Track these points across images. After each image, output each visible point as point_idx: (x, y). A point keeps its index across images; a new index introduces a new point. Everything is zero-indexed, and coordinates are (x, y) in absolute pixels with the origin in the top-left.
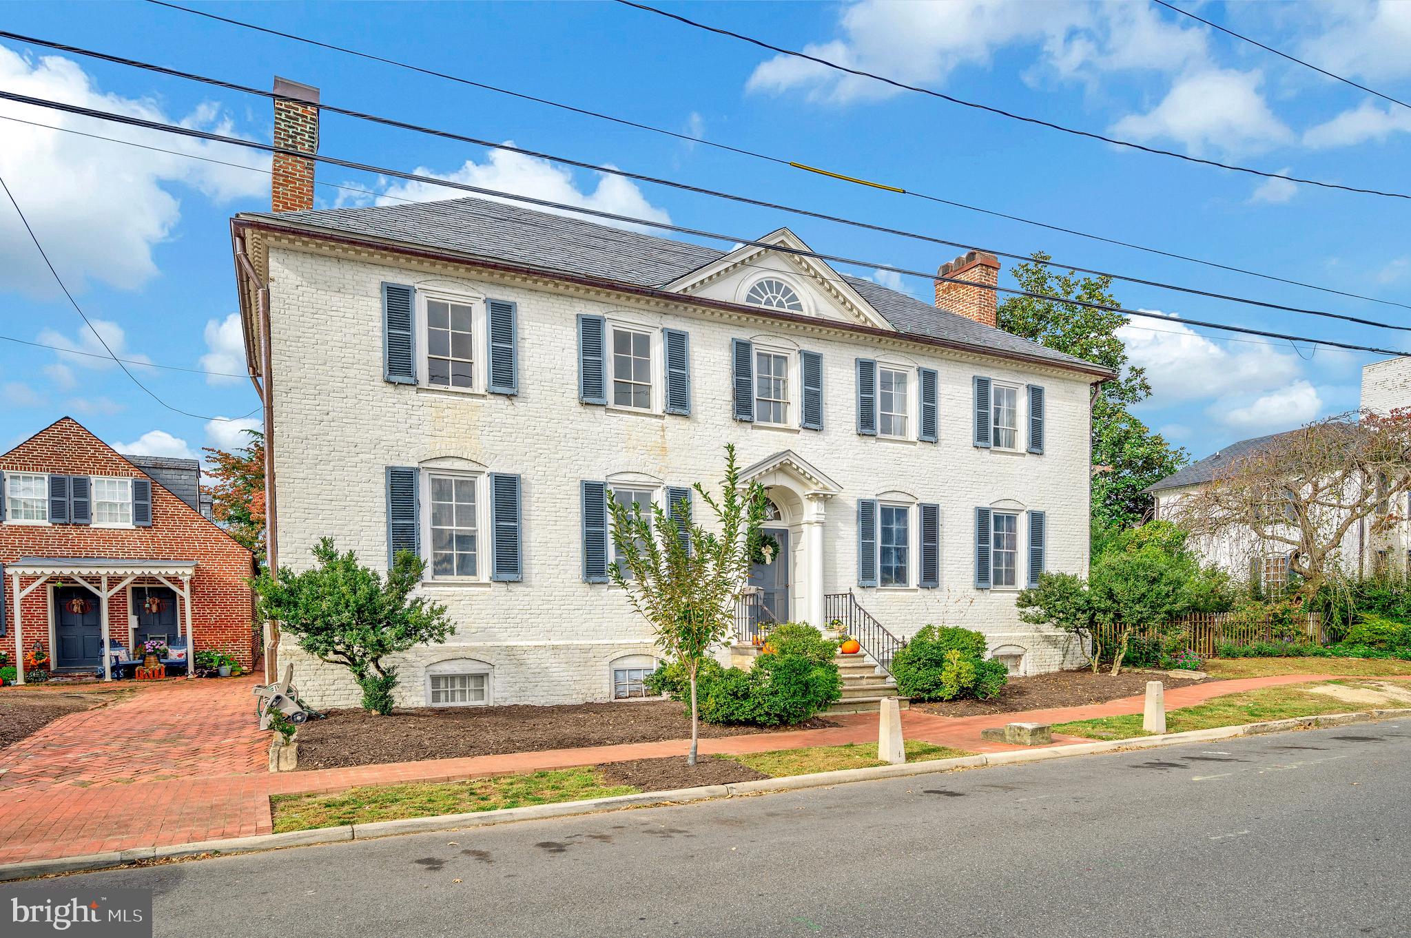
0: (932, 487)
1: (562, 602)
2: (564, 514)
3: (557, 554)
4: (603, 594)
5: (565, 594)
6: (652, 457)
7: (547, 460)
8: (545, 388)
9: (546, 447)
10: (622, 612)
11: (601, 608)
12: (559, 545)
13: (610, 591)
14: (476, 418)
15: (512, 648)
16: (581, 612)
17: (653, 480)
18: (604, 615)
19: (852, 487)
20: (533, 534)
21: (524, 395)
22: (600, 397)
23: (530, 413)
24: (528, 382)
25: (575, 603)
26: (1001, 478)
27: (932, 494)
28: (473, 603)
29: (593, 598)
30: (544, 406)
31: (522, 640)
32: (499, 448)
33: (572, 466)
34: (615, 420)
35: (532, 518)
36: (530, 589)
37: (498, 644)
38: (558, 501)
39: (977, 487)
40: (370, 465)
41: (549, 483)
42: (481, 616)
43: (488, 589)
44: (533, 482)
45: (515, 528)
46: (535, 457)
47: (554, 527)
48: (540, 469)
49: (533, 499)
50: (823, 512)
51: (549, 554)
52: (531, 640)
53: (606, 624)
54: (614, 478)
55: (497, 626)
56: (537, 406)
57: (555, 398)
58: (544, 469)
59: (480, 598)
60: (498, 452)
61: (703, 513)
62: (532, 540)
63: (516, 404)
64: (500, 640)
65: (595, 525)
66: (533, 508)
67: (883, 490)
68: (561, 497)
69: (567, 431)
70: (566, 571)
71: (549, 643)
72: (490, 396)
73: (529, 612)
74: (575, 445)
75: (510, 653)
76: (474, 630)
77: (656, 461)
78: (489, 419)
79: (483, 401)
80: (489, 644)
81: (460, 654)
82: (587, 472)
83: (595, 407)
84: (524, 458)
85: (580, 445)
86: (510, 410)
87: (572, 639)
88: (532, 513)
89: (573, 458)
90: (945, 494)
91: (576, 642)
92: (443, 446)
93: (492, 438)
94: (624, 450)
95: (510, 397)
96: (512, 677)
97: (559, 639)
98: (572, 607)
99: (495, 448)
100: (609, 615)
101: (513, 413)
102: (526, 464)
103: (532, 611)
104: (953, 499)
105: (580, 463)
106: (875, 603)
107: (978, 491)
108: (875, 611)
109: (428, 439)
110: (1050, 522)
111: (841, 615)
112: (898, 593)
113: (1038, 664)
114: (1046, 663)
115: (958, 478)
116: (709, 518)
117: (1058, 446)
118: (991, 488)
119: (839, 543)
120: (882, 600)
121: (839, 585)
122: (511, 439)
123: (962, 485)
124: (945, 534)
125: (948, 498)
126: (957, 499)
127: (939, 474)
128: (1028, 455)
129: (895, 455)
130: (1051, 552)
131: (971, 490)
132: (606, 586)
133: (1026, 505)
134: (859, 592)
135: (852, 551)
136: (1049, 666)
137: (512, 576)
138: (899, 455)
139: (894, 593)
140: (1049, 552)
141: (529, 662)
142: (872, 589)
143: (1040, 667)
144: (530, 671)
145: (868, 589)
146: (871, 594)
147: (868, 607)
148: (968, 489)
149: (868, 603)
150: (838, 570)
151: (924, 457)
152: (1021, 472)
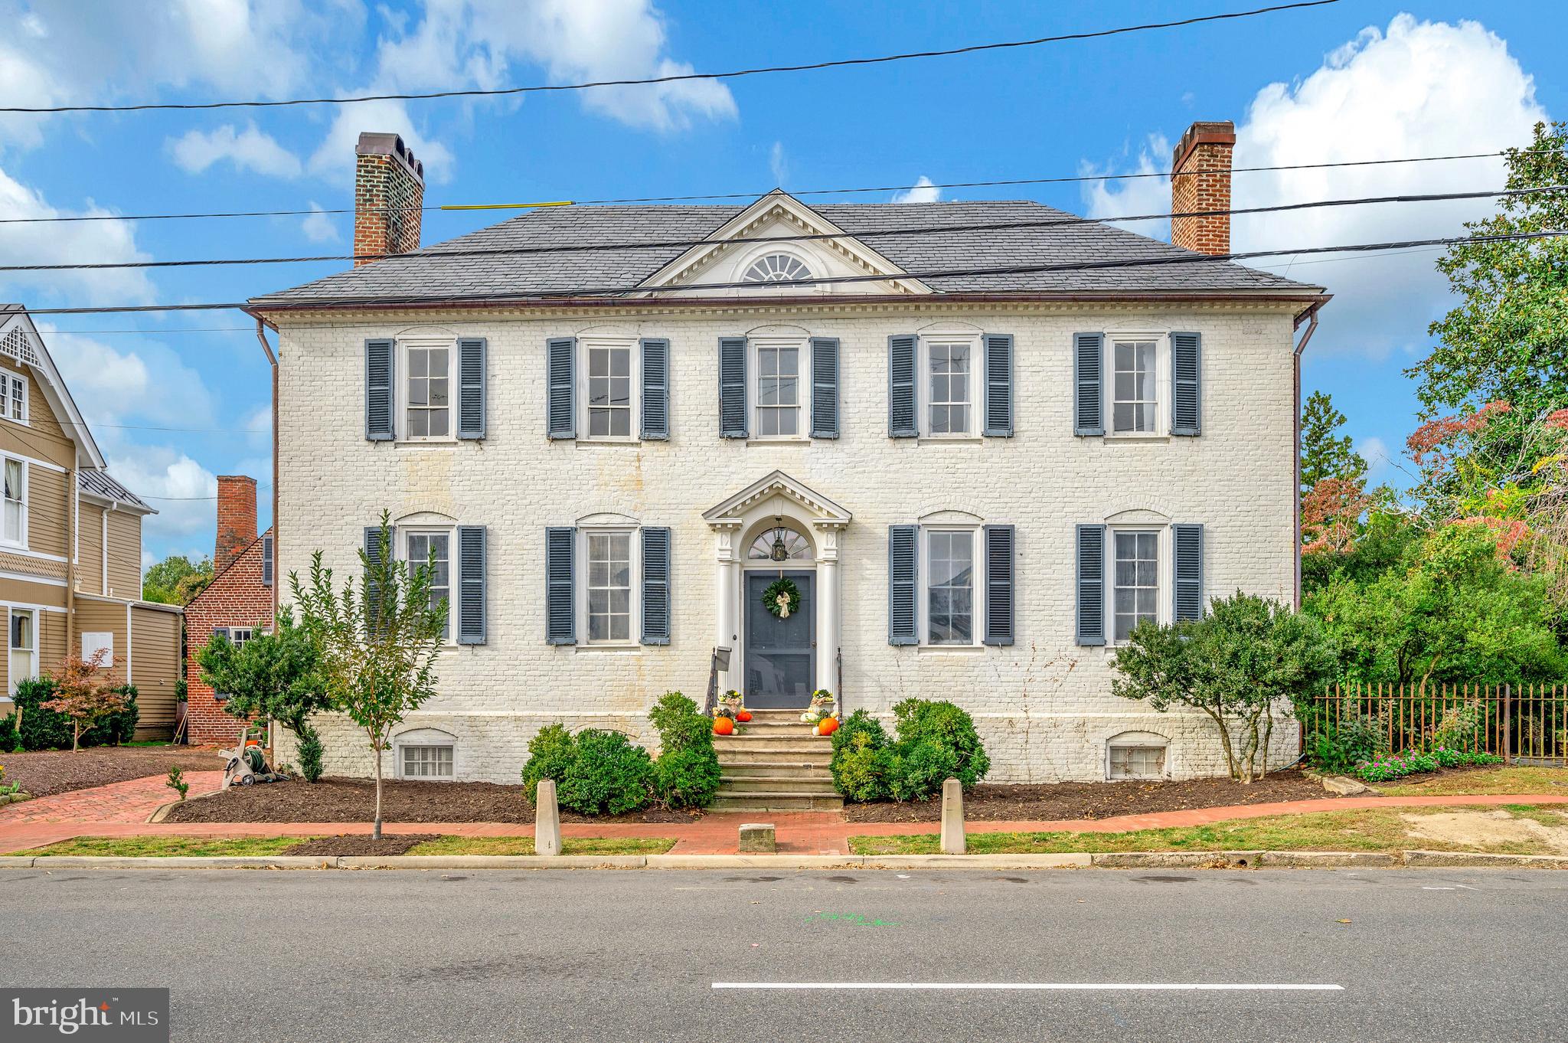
0: (1006, 500)
1: (527, 667)
2: (532, 567)
3: (522, 613)
4: (570, 658)
5: (530, 657)
6: (626, 493)
7: (514, 507)
8: (515, 427)
9: (514, 492)
10: (591, 678)
11: (568, 673)
12: (525, 602)
13: (578, 654)
14: (446, 468)
15: (475, 718)
16: (547, 678)
17: (628, 520)
18: (572, 682)
19: (885, 510)
20: (499, 591)
21: (493, 437)
22: (569, 429)
23: (499, 457)
24: (498, 422)
25: (541, 668)
26: (1125, 479)
27: (1006, 510)
28: (440, 667)
29: (560, 663)
30: (513, 447)
31: (486, 710)
32: (467, 498)
33: (539, 512)
34: (585, 454)
35: (499, 572)
36: (496, 653)
37: (463, 713)
38: (525, 552)
39: (1081, 494)
40: (353, 527)
41: (516, 533)
42: (448, 682)
43: (455, 653)
44: (500, 532)
45: (479, 585)
46: (503, 505)
47: (521, 582)
48: (508, 517)
49: (500, 552)
50: (834, 546)
51: (515, 612)
52: (497, 710)
53: (572, 693)
54: (584, 521)
55: (463, 693)
56: (505, 447)
57: (523, 437)
58: (512, 517)
59: (447, 663)
60: (467, 503)
61: (686, 557)
62: (499, 597)
63: (485, 448)
64: (465, 710)
65: (560, 578)
66: (500, 562)
67: (928, 511)
68: (528, 547)
69: (536, 472)
70: (532, 631)
71: (512, 713)
72: (461, 443)
73: (493, 678)
74: (543, 487)
75: (473, 724)
76: (440, 698)
77: (631, 498)
78: (459, 468)
79: (455, 449)
80: (454, 713)
81: (426, 724)
82: (556, 517)
83: (564, 442)
84: (492, 507)
85: (548, 487)
86: (480, 456)
87: (536, 710)
88: (499, 567)
89: (541, 502)
90: (1028, 510)
91: (540, 713)
92: (417, 502)
93: (461, 488)
94: (596, 488)
95: (479, 441)
96: (474, 751)
97: (524, 710)
98: (537, 673)
99: (465, 498)
100: (578, 682)
101: (482, 458)
102: (494, 513)
104: (1041, 515)
105: (548, 507)
106: (917, 668)
107: (1084, 500)
108: (916, 679)
109: (403, 496)
110: (1217, 540)
111: (865, 684)
112: (951, 654)
113: (1192, 763)
114: (1208, 762)
115: (1049, 485)
116: (693, 562)
117: (1230, 420)
118: (1107, 494)
119: (863, 587)
120: (927, 663)
121: (863, 643)
122: (480, 487)
123: (1057, 494)
124: (1027, 567)
125: (1033, 515)
126: (1048, 515)
127: (1018, 480)
128: (1174, 439)
129: (947, 461)
130: (1218, 587)
131: (1073, 500)
132: (573, 648)
133: (1170, 515)
134: (892, 653)
135: (882, 598)
136: (1214, 766)
137: (476, 639)
138: (953, 461)
139: (945, 654)
140: (1214, 587)
141: (491, 734)
142: (912, 648)
143: (1195, 768)
144: (492, 745)
145: (905, 648)
146: (910, 655)
147: (905, 673)
148: (1066, 500)
149: (905, 668)
150: (862, 623)
151: (993, 460)
152: (1162, 467)
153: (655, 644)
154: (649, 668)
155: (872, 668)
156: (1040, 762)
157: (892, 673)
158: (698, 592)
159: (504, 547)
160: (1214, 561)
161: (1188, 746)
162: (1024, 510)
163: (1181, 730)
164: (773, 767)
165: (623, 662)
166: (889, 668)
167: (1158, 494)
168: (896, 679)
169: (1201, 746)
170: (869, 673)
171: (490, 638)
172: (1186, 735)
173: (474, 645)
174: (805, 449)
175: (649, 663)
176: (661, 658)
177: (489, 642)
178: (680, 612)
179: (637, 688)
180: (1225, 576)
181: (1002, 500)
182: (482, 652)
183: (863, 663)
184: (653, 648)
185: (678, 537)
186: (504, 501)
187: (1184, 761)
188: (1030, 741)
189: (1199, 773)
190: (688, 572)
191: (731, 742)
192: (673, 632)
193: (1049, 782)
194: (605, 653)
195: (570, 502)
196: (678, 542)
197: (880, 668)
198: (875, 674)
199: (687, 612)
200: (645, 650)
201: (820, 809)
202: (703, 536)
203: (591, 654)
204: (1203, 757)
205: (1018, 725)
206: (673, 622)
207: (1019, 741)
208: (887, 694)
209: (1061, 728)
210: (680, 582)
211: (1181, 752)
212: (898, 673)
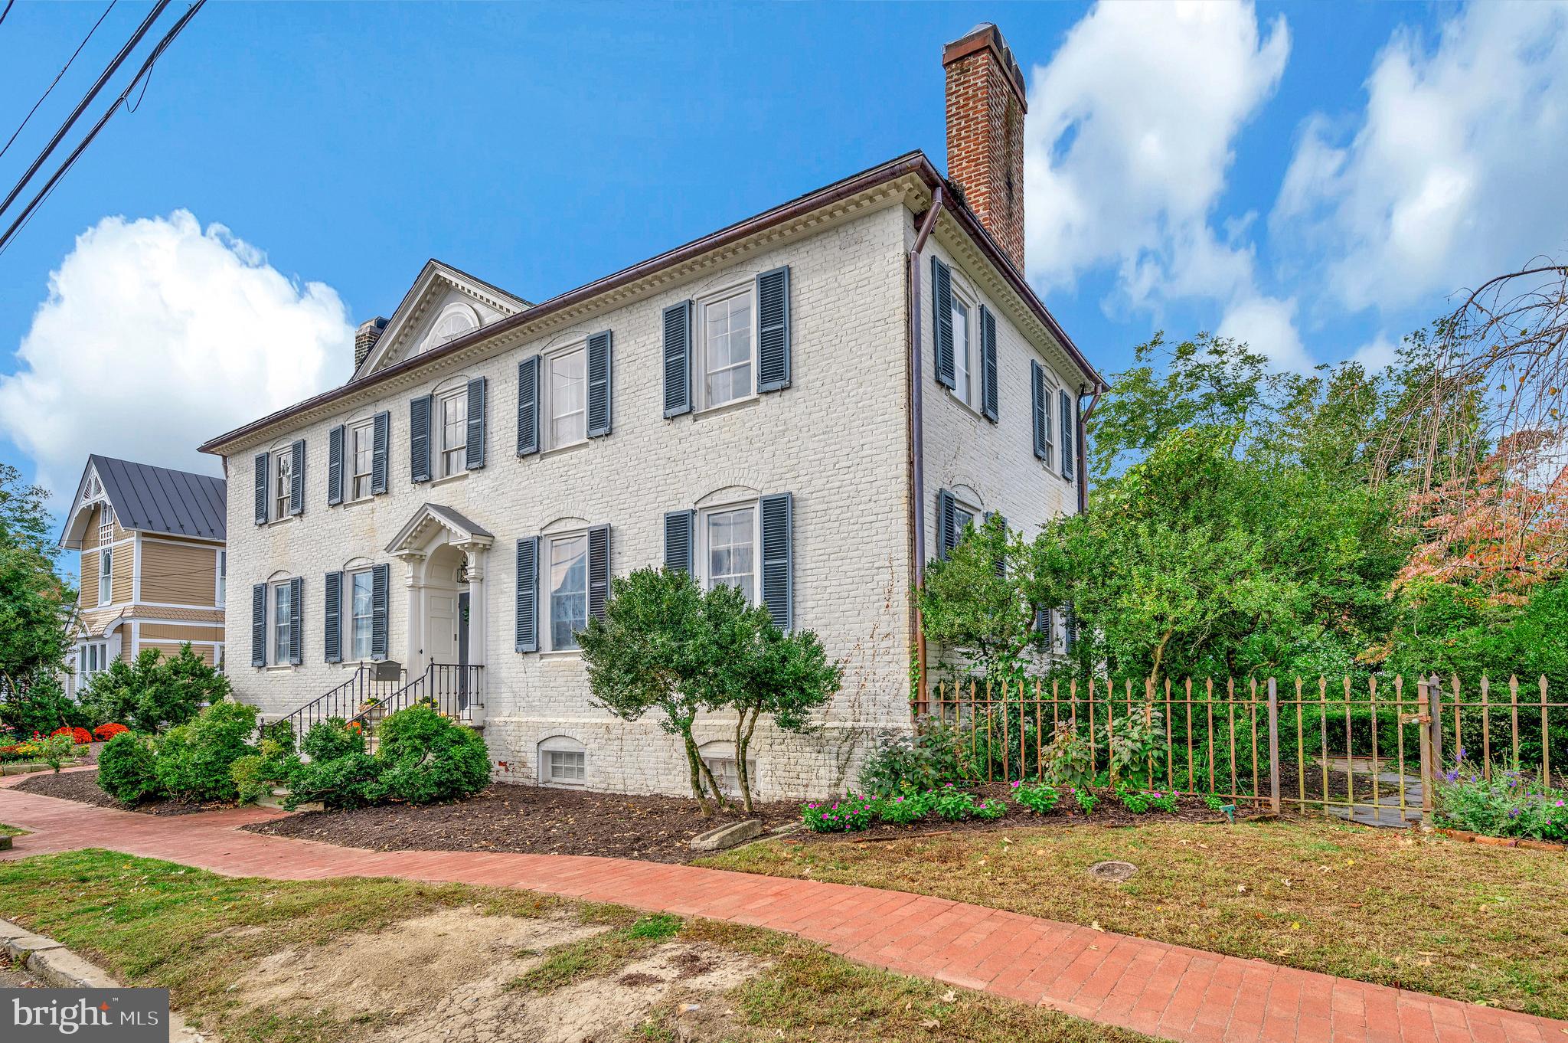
0: (607, 499)
6: (366, 540)
7: (315, 561)
8: (316, 500)
13: (344, 669)
17: (366, 562)
21: (307, 511)
22: (337, 496)
23: (309, 525)
26: (714, 455)
27: (606, 510)
28: (284, 683)
29: (335, 676)
30: (316, 515)
33: (324, 563)
34: (349, 511)
35: (309, 610)
36: (305, 671)
39: (672, 481)
41: (315, 580)
42: (287, 692)
44: (308, 581)
45: (299, 621)
46: (310, 561)
48: (312, 569)
49: (309, 596)
54: (348, 565)
58: (314, 569)
63: (304, 519)
65: (332, 611)
66: (309, 602)
67: (546, 522)
68: (319, 590)
69: (325, 532)
70: (319, 654)
74: (329, 543)
82: (334, 564)
83: (338, 506)
84: (306, 563)
88: (309, 606)
89: (327, 555)
90: (626, 506)
93: (294, 552)
99: (295, 559)
101: (303, 527)
102: (307, 566)
104: (636, 509)
105: (329, 558)
107: (675, 486)
108: (538, 684)
109: (276, 558)
110: (812, 508)
112: (566, 659)
113: (782, 782)
114: (800, 781)
115: (643, 476)
116: (401, 590)
117: (827, 359)
118: (695, 476)
120: (546, 669)
121: (501, 651)
122: (301, 549)
123: (649, 485)
124: (625, 565)
125: (630, 510)
126: (642, 508)
127: (617, 477)
128: (764, 398)
129: (561, 470)
130: (813, 565)
131: (664, 488)
132: (340, 665)
133: (759, 488)
134: (520, 660)
136: (807, 786)
137: (296, 660)
138: (566, 469)
139: (561, 659)
140: (808, 567)
142: (535, 655)
143: (786, 788)
145: (530, 655)
146: (534, 661)
147: (530, 679)
148: (659, 489)
149: (530, 674)
151: (598, 461)
152: (750, 433)
155: (507, 675)
156: (633, 771)
157: (520, 680)
158: (403, 615)
159: (310, 593)
160: (809, 534)
161: (777, 760)
162: (622, 507)
163: (769, 741)
166: (519, 675)
167: (747, 465)
168: (524, 685)
169: (792, 761)
171: (303, 659)
172: (775, 747)
173: (296, 665)
174: (466, 482)
177: (303, 663)
178: (394, 633)
180: (822, 552)
181: (604, 500)
182: (301, 669)
183: (501, 671)
185: (392, 572)
186: (311, 557)
187: (774, 779)
188: (625, 749)
189: (790, 794)
192: (389, 650)
193: (642, 794)
195: (340, 552)
196: (393, 575)
197: (513, 675)
198: (509, 681)
199: (398, 632)
203: (351, 669)
204: (794, 774)
205: (614, 732)
206: (390, 641)
207: (615, 748)
208: (517, 700)
209: (651, 736)
210: (394, 607)
211: (769, 767)
212: (525, 679)
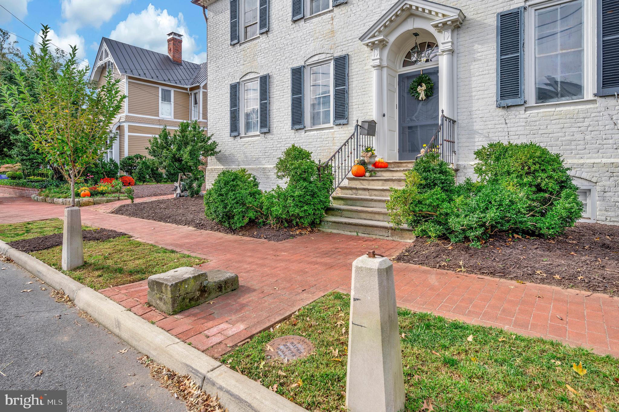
1: (285, 143)
2: (286, 91)
3: (283, 115)
4: (302, 136)
5: (286, 137)
6: (326, 40)
7: (280, 62)
8: (280, 21)
9: (280, 54)
10: (311, 146)
11: (301, 144)
12: (284, 110)
13: (306, 133)
15: (265, 169)
17: (327, 56)
20: (275, 105)
21: (272, 29)
22: (300, 14)
23: (274, 38)
24: (274, 21)
25: (290, 142)
28: (254, 145)
29: (298, 139)
30: (280, 31)
32: (263, 62)
33: (289, 61)
34: (309, 25)
35: (275, 96)
36: (273, 136)
37: (261, 166)
38: (284, 84)
40: (227, 85)
41: (281, 74)
42: (257, 152)
43: (259, 138)
44: (275, 76)
45: (267, 103)
46: (276, 62)
47: (282, 99)
48: (277, 67)
49: (275, 85)
50: (449, 40)
51: (280, 115)
52: (273, 164)
55: (262, 157)
56: (276, 32)
57: (283, 25)
58: (279, 67)
59: (257, 142)
60: (262, 65)
61: (357, 70)
62: (274, 108)
63: (269, 35)
64: (263, 165)
65: (297, 94)
68: (285, 81)
69: (288, 41)
70: (287, 124)
72: (260, 36)
73: (273, 149)
74: (291, 48)
75: (265, 172)
76: (254, 159)
77: (329, 42)
78: (260, 48)
79: (259, 40)
80: (258, 166)
82: (296, 62)
83: (299, 21)
84: (272, 64)
85: (293, 47)
86: (267, 40)
88: (274, 93)
89: (290, 56)
92: (246, 69)
93: (261, 58)
94: (313, 41)
95: (267, 32)
96: (265, 185)
98: (289, 145)
102: (273, 67)
103: (274, 148)
105: (293, 58)
106: (524, 124)
108: (522, 133)
109: (242, 67)
111: (476, 140)
112: (558, 109)
116: (361, 72)
119: (475, 67)
120: (534, 119)
121: (474, 109)
122: (268, 55)
132: (303, 131)
134: (501, 114)
135: (491, 72)
137: (265, 130)
139: (553, 109)
141: (271, 177)
142: (518, 108)
144: (271, 182)
145: (512, 109)
146: (517, 113)
147: (512, 129)
149: (512, 125)
150: (474, 94)
153: (340, 125)
154: (338, 138)
155: (482, 127)
157: (500, 129)
158: (363, 90)
159: (276, 83)
164: (375, 201)
165: (325, 136)
166: (497, 126)
168: (503, 134)
170: (480, 131)
171: (271, 129)
173: (265, 133)
175: (338, 136)
176: (344, 132)
177: (271, 131)
178: (354, 104)
179: (332, 150)
182: (269, 136)
183: (475, 124)
184: (340, 127)
185: (353, 59)
186: (276, 60)
190: (358, 79)
191: (361, 181)
192: (350, 116)
194: (318, 132)
195: (302, 53)
196: (353, 62)
197: (490, 126)
198: (485, 131)
199: (358, 103)
200: (336, 128)
201: (396, 238)
202: (366, 55)
203: (312, 133)
206: (350, 110)
210: (354, 85)
212: (506, 129)
